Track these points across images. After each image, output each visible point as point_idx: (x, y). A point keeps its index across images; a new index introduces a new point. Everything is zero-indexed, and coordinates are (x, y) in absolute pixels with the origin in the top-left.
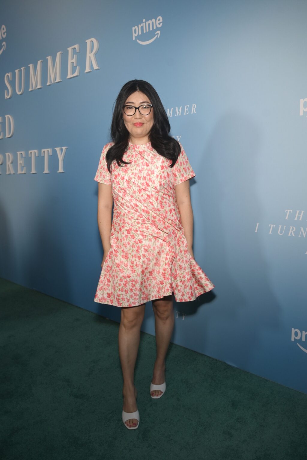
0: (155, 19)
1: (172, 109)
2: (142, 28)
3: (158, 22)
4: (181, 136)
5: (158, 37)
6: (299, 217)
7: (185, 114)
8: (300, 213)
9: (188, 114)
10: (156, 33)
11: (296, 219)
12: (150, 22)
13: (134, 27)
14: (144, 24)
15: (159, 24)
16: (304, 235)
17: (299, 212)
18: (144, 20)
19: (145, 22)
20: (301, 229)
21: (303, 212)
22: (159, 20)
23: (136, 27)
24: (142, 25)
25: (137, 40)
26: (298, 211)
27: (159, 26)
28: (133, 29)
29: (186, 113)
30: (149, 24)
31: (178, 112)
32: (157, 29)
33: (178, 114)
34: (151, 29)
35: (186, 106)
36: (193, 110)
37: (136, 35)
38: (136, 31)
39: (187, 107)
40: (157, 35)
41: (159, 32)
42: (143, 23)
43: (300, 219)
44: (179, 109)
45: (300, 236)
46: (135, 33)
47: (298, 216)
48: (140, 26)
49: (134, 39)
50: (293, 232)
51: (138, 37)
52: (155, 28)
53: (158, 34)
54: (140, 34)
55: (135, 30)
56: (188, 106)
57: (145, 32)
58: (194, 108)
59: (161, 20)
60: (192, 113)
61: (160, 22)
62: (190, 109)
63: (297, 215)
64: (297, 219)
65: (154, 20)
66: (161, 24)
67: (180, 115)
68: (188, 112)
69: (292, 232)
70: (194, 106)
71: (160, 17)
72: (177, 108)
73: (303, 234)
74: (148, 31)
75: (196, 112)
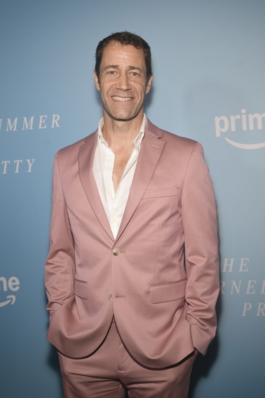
4: (34, 160)
7: (40, 127)
9: (45, 127)
16: (238, 291)
21: (232, 260)
29: (43, 125)
31: (28, 123)
36: (55, 123)
39: (44, 118)
56: (46, 116)
60: (53, 126)
62: (49, 121)
68: (46, 125)
75: (59, 125)
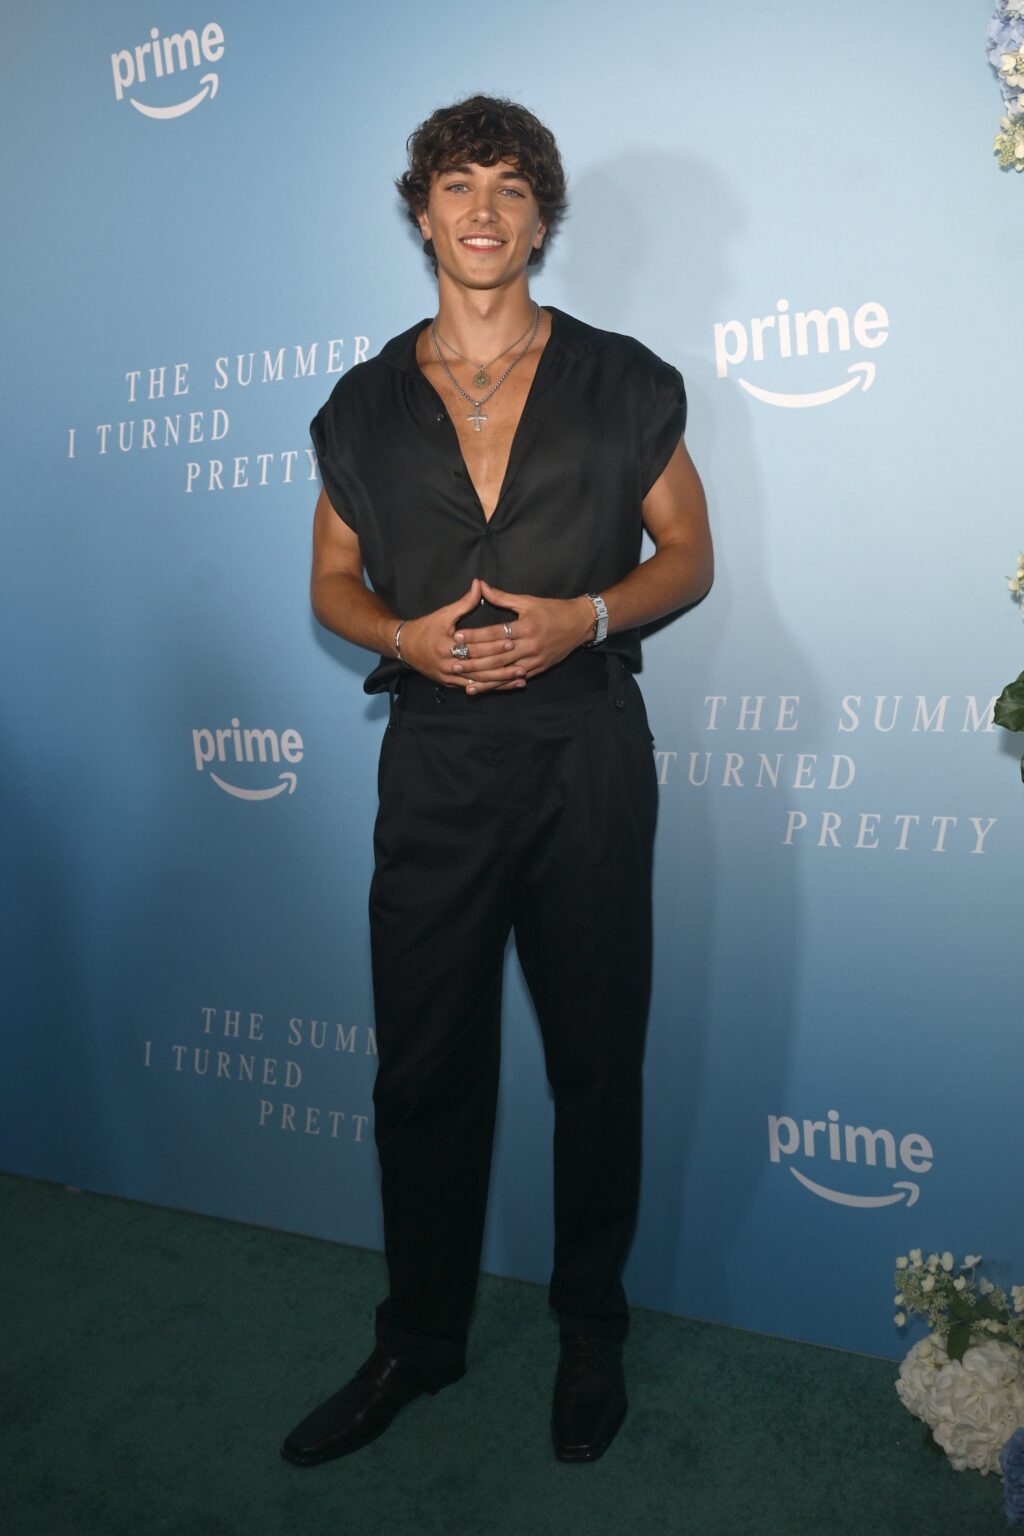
0: (195, 30)
1: (282, 351)
2: (149, 58)
3: (209, 42)
5: (212, 96)
6: (750, 719)
8: (752, 706)
10: (204, 80)
11: (741, 727)
12: (177, 39)
13: (118, 53)
14: (156, 45)
15: (213, 49)
17: (749, 702)
18: (155, 33)
19: (160, 39)
20: (760, 758)
22: (212, 35)
23: (125, 55)
24: (147, 48)
25: (133, 101)
26: (745, 699)
27: (213, 58)
28: (115, 60)
30: (175, 48)
31: (305, 361)
32: (207, 66)
33: (304, 370)
34: (183, 66)
35: (332, 343)
37: (128, 82)
38: (126, 68)
40: (207, 88)
41: (213, 77)
42: (151, 41)
43: (756, 727)
44: (306, 353)
45: (759, 785)
46: (124, 75)
47: (747, 715)
48: (140, 52)
49: (119, 95)
50: (738, 771)
51: (134, 91)
52: (197, 62)
53: (210, 84)
54: (142, 78)
55: (123, 64)
57: (159, 73)
58: (361, 348)
59: (220, 38)
61: (214, 42)
63: (744, 711)
64: (745, 725)
65: (191, 35)
66: (221, 51)
67: (312, 373)
69: (734, 771)
70: (362, 342)
71: (214, 27)
72: (299, 349)
73: (769, 778)
74: (170, 70)
